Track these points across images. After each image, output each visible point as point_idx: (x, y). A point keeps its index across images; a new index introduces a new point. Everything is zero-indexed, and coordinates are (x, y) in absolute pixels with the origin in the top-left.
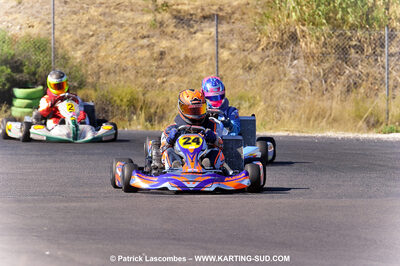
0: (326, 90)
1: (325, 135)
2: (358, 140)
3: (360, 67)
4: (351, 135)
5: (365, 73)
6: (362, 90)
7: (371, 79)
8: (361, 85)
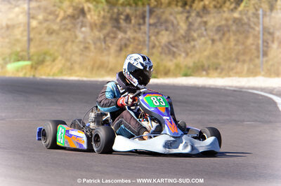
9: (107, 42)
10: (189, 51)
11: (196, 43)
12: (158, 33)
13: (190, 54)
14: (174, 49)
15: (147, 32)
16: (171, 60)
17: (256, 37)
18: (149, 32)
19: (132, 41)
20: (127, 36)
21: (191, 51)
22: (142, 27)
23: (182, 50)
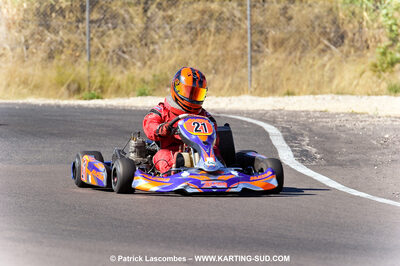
0: (27, 57)
1: (25, 101)
2: (59, 106)
3: (61, 33)
4: (52, 102)
5: (66, 39)
6: (63, 57)
7: (72, 46)
8: (62, 52)
9: (31, 47)
10: (147, 58)
11: (156, 47)
12: (103, 33)
13: (149, 63)
14: (126, 56)
15: (87, 33)
16: (122, 72)
17: (243, 38)
18: (90, 32)
19: (66, 44)
20: (59, 39)
21: (150, 59)
22: (80, 25)
23: (137, 57)
